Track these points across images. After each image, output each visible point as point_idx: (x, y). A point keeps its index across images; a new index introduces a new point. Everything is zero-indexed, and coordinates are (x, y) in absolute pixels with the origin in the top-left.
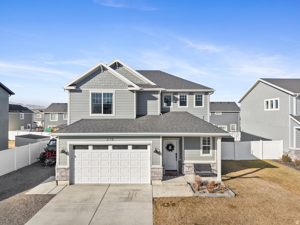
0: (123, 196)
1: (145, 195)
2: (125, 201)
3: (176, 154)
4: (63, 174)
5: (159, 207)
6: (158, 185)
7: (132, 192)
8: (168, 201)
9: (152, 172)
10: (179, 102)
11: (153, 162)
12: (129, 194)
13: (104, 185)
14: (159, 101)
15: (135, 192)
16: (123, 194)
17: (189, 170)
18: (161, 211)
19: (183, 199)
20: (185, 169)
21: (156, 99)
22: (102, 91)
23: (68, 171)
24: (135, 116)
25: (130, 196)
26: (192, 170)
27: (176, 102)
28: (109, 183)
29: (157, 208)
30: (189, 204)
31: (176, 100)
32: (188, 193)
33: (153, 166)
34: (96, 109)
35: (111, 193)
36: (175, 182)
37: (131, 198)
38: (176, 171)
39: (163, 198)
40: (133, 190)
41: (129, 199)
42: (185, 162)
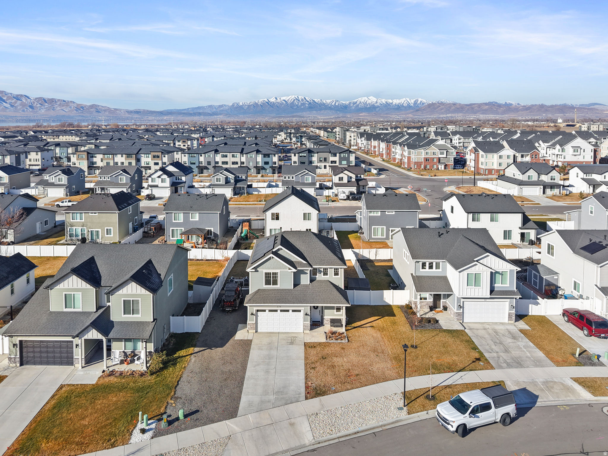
0: (288, 341)
1: (300, 340)
2: (290, 345)
3: (320, 311)
4: (252, 326)
5: (307, 348)
6: (308, 334)
7: (292, 338)
8: (312, 345)
9: (304, 326)
10: (322, 273)
11: (305, 320)
12: (291, 340)
13: (276, 333)
14: (309, 275)
15: (294, 338)
16: (288, 340)
17: (328, 322)
18: (308, 350)
19: (320, 344)
20: (325, 322)
21: (307, 273)
22: (271, 271)
23: (255, 325)
24: (293, 287)
25: (292, 341)
26: (329, 322)
27: (320, 273)
28: (278, 331)
29: (306, 349)
30: (322, 347)
31: (320, 272)
32: (323, 340)
33: (304, 323)
34: (268, 282)
35: (281, 339)
36: (317, 332)
37: (293, 343)
38: (320, 322)
39: (310, 343)
40: (293, 337)
41: (292, 343)
42: (325, 317)
